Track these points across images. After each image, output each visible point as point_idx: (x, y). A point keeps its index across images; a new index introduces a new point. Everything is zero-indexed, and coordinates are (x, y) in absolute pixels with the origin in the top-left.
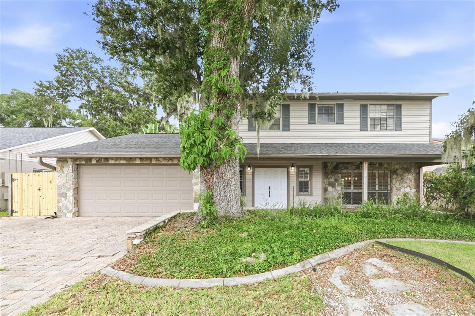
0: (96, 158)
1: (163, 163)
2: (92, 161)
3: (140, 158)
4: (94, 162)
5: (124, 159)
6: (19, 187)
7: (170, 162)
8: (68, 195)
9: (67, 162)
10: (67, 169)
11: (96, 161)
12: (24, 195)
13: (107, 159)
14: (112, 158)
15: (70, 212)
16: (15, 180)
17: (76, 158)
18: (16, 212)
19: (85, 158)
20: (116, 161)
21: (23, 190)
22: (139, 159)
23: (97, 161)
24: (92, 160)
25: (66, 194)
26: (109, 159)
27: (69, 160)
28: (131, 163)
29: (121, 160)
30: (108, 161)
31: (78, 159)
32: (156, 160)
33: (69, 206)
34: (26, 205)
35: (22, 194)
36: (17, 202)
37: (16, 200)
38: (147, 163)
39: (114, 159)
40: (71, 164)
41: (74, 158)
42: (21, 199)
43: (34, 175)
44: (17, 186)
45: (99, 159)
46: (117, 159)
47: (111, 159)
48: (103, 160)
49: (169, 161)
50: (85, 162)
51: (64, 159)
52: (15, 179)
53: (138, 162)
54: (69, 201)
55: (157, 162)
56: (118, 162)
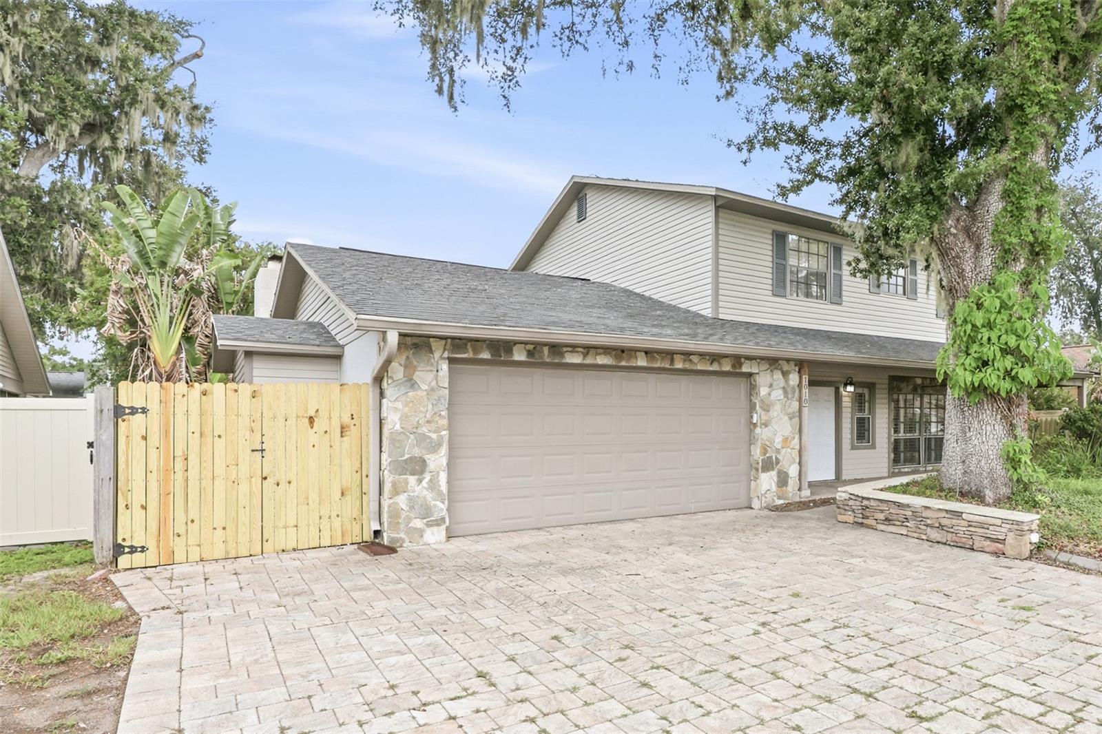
0: (526, 343)
1: (699, 367)
2: (514, 352)
3: (647, 352)
4: (519, 355)
5: (606, 350)
6: (154, 439)
7: (715, 367)
8: (432, 465)
9: (431, 351)
10: (430, 376)
11: (525, 353)
12: (179, 476)
13: (556, 348)
14: (573, 347)
15: (438, 525)
16: (134, 411)
17: (460, 339)
18: (133, 550)
19: (491, 341)
20: (585, 355)
21: (179, 453)
22: (643, 354)
23: (530, 354)
24: (515, 348)
25: (423, 462)
26: (565, 349)
27: (437, 346)
28: (623, 363)
29: (597, 354)
30: (562, 355)
31: (469, 344)
32: (685, 360)
33: (433, 503)
34: (193, 514)
35: (168, 471)
36: (144, 508)
37: (138, 498)
38: (662, 365)
39: (579, 349)
40: (444, 358)
41: (453, 338)
42: (166, 495)
43: (230, 393)
44: (145, 438)
45: (534, 349)
46: (588, 349)
47: (570, 349)
48: (546, 350)
49: (712, 363)
50: (492, 355)
51: (416, 340)
52: (132, 408)
53: (642, 362)
54: (433, 485)
55: (688, 366)
56: (589, 361)
